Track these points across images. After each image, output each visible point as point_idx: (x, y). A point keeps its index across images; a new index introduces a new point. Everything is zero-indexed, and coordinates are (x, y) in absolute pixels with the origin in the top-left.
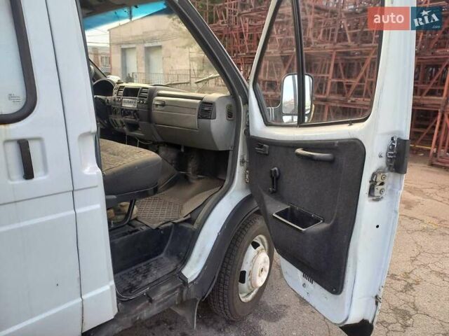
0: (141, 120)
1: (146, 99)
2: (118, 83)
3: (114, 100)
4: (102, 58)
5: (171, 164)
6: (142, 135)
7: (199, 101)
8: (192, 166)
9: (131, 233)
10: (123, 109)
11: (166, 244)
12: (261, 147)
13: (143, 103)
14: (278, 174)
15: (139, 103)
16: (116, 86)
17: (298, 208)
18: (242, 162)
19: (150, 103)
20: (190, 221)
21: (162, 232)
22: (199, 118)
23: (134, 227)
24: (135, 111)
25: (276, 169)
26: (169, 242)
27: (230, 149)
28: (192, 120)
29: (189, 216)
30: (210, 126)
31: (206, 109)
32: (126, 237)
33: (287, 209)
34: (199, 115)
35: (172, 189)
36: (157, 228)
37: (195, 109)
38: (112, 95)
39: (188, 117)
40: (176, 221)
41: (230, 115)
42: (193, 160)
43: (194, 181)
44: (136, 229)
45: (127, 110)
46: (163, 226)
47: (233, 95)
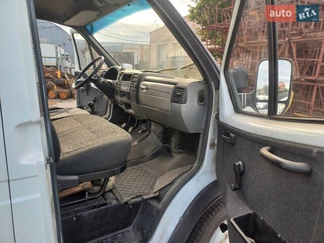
0: (131, 101)
1: (135, 84)
2: (121, 70)
3: (117, 83)
4: (146, 51)
5: (158, 137)
6: (133, 112)
7: (173, 86)
8: (174, 140)
9: (100, 206)
10: (121, 91)
11: (134, 218)
12: (228, 135)
13: (133, 86)
14: (242, 169)
15: (131, 86)
16: (119, 73)
17: (261, 218)
18: (212, 145)
19: (138, 87)
20: (158, 198)
21: (131, 207)
22: (172, 102)
23: (105, 199)
24: (128, 93)
25: (240, 163)
26: (138, 216)
27: (201, 132)
28: (166, 103)
29: (157, 194)
30: (180, 110)
31: (179, 94)
32: (94, 210)
33: (249, 215)
34: (172, 99)
35: (155, 160)
36: (126, 203)
37: (169, 93)
38: (116, 80)
39: (163, 100)
40: (145, 197)
41: (201, 99)
42: (175, 135)
43: (174, 155)
44: (106, 202)
45: (123, 92)
46: (133, 201)
47: (206, 81)
